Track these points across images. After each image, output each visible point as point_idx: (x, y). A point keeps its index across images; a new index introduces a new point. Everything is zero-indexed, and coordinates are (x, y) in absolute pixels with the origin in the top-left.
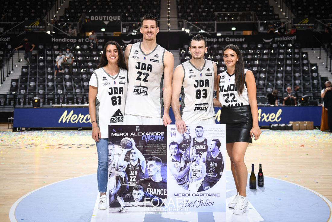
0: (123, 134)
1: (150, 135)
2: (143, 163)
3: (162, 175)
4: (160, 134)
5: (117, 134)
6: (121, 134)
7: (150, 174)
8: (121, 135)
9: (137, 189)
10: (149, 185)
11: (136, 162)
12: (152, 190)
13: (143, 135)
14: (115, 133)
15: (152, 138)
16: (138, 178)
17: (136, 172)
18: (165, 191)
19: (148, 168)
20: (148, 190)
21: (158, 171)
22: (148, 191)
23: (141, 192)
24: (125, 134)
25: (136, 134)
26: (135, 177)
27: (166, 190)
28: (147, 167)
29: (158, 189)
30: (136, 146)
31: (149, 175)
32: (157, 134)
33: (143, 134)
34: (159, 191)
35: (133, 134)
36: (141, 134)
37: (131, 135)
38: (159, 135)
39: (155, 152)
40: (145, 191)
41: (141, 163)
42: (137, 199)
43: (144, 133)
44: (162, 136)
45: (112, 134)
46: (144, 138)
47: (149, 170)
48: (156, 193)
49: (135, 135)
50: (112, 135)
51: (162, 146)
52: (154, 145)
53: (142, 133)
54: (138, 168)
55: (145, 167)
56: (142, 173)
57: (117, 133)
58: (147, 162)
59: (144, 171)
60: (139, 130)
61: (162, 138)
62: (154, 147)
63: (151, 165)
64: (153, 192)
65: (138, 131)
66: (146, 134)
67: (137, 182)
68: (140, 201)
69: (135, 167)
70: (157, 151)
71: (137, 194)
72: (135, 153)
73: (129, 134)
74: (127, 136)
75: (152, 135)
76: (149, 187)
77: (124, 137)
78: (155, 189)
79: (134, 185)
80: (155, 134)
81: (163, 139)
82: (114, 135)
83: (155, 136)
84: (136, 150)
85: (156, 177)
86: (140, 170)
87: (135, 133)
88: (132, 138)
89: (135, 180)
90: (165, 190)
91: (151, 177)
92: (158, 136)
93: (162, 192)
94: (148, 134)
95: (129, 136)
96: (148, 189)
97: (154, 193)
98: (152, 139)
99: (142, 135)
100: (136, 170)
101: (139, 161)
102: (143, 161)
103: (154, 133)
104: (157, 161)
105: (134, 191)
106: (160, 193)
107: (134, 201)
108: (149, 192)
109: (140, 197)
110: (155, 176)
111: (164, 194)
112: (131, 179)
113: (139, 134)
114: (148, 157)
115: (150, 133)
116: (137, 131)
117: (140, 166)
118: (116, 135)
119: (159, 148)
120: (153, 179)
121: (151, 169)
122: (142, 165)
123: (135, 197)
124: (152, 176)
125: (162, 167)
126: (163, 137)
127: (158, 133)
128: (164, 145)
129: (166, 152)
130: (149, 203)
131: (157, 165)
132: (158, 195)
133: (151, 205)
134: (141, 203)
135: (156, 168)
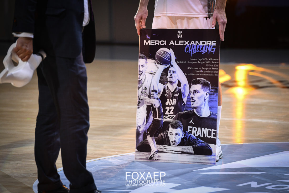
0: (159, 43)
1: (196, 45)
2: (184, 88)
3: (210, 108)
4: (210, 44)
5: (151, 43)
6: (157, 42)
7: (194, 105)
8: (157, 44)
9: (175, 127)
10: (191, 121)
11: (175, 85)
12: (195, 129)
13: (187, 45)
14: (149, 41)
15: (199, 49)
16: (177, 109)
17: (174, 101)
18: (214, 132)
19: (192, 95)
20: (190, 129)
21: (205, 100)
22: (189, 130)
23: (179, 131)
24: (162, 43)
25: (177, 43)
26: (173, 108)
27: (215, 130)
28: (189, 95)
29: (203, 129)
30: (176, 62)
31: (192, 106)
32: (207, 43)
33: (187, 43)
34: (206, 131)
35: (173, 44)
36: (185, 43)
37: (170, 45)
38: (208, 45)
39: (202, 71)
40: (185, 130)
41: (182, 87)
42: (175, 141)
43: (189, 41)
44: (213, 47)
45: (145, 41)
46: (187, 49)
47: (192, 98)
48: (200, 134)
49: (176, 44)
50: (144, 44)
51: (213, 62)
52: (201, 60)
53: (185, 41)
54: (177, 95)
55: (187, 94)
56: (183, 102)
57: (151, 41)
58: (190, 87)
59: (185, 100)
60: (181, 37)
61: (212, 50)
62: (202, 63)
63: (195, 91)
64: (197, 132)
65: (180, 39)
66: (191, 44)
67: (175, 116)
68: (179, 145)
69: (173, 93)
70: (205, 70)
71: (174, 134)
72: (174, 72)
73: (168, 43)
74: (164, 46)
75: (200, 45)
76: (191, 125)
77: (160, 47)
78: (199, 129)
79: (171, 120)
80: (204, 43)
81: (214, 51)
82: (147, 44)
83: (203, 46)
84: (176, 67)
85: (202, 109)
86: (180, 99)
87: (175, 41)
88: (171, 49)
89: (173, 113)
90: (213, 130)
91: (195, 110)
92: (207, 47)
93: (210, 133)
94: (194, 44)
95: (168, 47)
96: (189, 127)
97: (198, 134)
98: (198, 51)
99: (185, 45)
100: (175, 97)
101: (179, 84)
102: (185, 85)
103: (202, 41)
104: (205, 85)
105: (171, 129)
106: (207, 135)
107: (170, 145)
108: (191, 132)
109: (178, 139)
110: (201, 108)
111: (212, 137)
112: (168, 111)
113: (181, 43)
114: (192, 81)
115: (197, 42)
116: (178, 38)
117: (180, 92)
118: (149, 44)
119: (207, 66)
120: (197, 112)
121: (196, 96)
122: (183, 91)
123: (172, 138)
124: (196, 108)
125: (210, 95)
126: (214, 49)
127: (207, 41)
128: (215, 61)
129: (217, 72)
130: (190, 149)
131: (204, 91)
132: (204, 138)
133: (193, 152)
134: (180, 149)
135: (202, 96)
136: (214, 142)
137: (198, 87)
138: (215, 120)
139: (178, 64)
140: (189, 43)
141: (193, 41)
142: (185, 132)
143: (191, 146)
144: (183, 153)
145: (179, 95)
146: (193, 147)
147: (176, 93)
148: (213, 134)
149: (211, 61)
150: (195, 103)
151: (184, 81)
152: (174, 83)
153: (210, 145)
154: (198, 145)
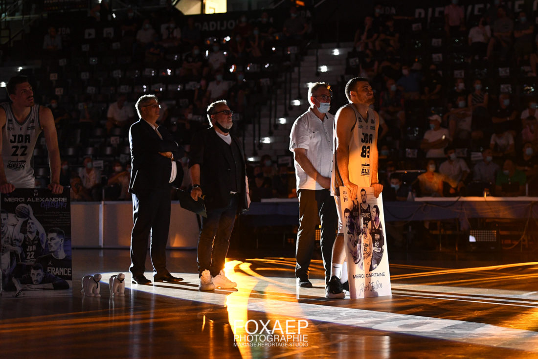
0: (18, 200)
1: (50, 201)
2: (42, 236)
3: (65, 251)
5: (11, 200)
6: (16, 199)
7: (52, 250)
8: (16, 201)
9: (36, 268)
10: (50, 263)
11: (34, 234)
12: (53, 269)
14: (9, 199)
15: (53, 204)
16: (37, 253)
17: (34, 247)
18: (69, 270)
19: (49, 242)
20: (50, 269)
21: (60, 245)
22: (48, 271)
23: (40, 271)
24: (21, 200)
25: (34, 199)
26: (33, 253)
27: (70, 269)
28: (47, 241)
29: (60, 269)
30: (34, 215)
31: (50, 250)
32: (59, 199)
33: (42, 200)
34: (63, 270)
35: (30, 200)
36: (40, 200)
37: (28, 201)
38: (61, 201)
39: (56, 222)
40: (45, 270)
41: (40, 236)
42: (37, 280)
43: (44, 198)
44: (65, 202)
45: (5, 199)
46: (43, 205)
47: (50, 244)
48: (58, 273)
49: (33, 201)
50: (5, 201)
51: (65, 215)
52: (55, 213)
53: (41, 198)
54: (36, 242)
55: (45, 241)
56: (42, 248)
57: (11, 198)
58: (47, 235)
59: (43, 246)
60: (37, 194)
61: (64, 205)
62: (56, 215)
63: (52, 239)
64: (55, 272)
65: (36, 196)
66: (46, 200)
67: (35, 260)
68: (41, 283)
70: (59, 221)
71: (36, 274)
72: (32, 223)
73: (26, 200)
75: (53, 201)
76: (50, 266)
78: (57, 269)
79: (32, 263)
80: (56, 200)
82: (7, 201)
83: (56, 202)
84: (34, 219)
85: (59, 253)
86: (39, 245)
87: (32, 198)
88: (29, 205)
89: (33, 257)
90: (68, 269)
91: (52, 254)
92: (60, 203)
93: (66, 272)
94: (48, 200)
96: (48, 268)
97: (56, 273)
98: (52, 206)
100: (34, 244)
101: (38, 233)
102: (43, 234)
103: (55, 198)
104: (59, 234)
105: (33, 271)
106: (64, 273)
107: (33, 284)
108: (50, 272)
109: (39, 278)
110: (57, 252)
111: (69, 275)
112: (29, 255)
113: (37, 200)
114: (48, 230)
115: (51, 199)
117: (39, 239)
118: (9, 201)
119: (61, 218)
120: (54, 254)
121: (53, 243)
122: (41, 239)
123: (34, 278)
124: (53, 252)
125: (65, 241)
126: (66, 204)
128: (67, 214)
129: (69, 222)
130: (51, 285)
131: (59, 238)
132: (61, 276)
133: (53, 288)
134: (41, 286)
135: (58, 242)
136: (70, 278)
137: (54, 235)
138: (71, 261)
139: (37, 218)
140: (44, 200)
141: (47, 198)
142: (45, 272)
143: (51, 284)
144: (44, 289)
145: (38, 242)
146: (53, 284)
147: (36, 241)
148: (68, 272)
149: (63, 214)
150: (52, 248)
151: (41, 230)
152: (33, 232)
153: (66, 281)
154: (57, 282)
